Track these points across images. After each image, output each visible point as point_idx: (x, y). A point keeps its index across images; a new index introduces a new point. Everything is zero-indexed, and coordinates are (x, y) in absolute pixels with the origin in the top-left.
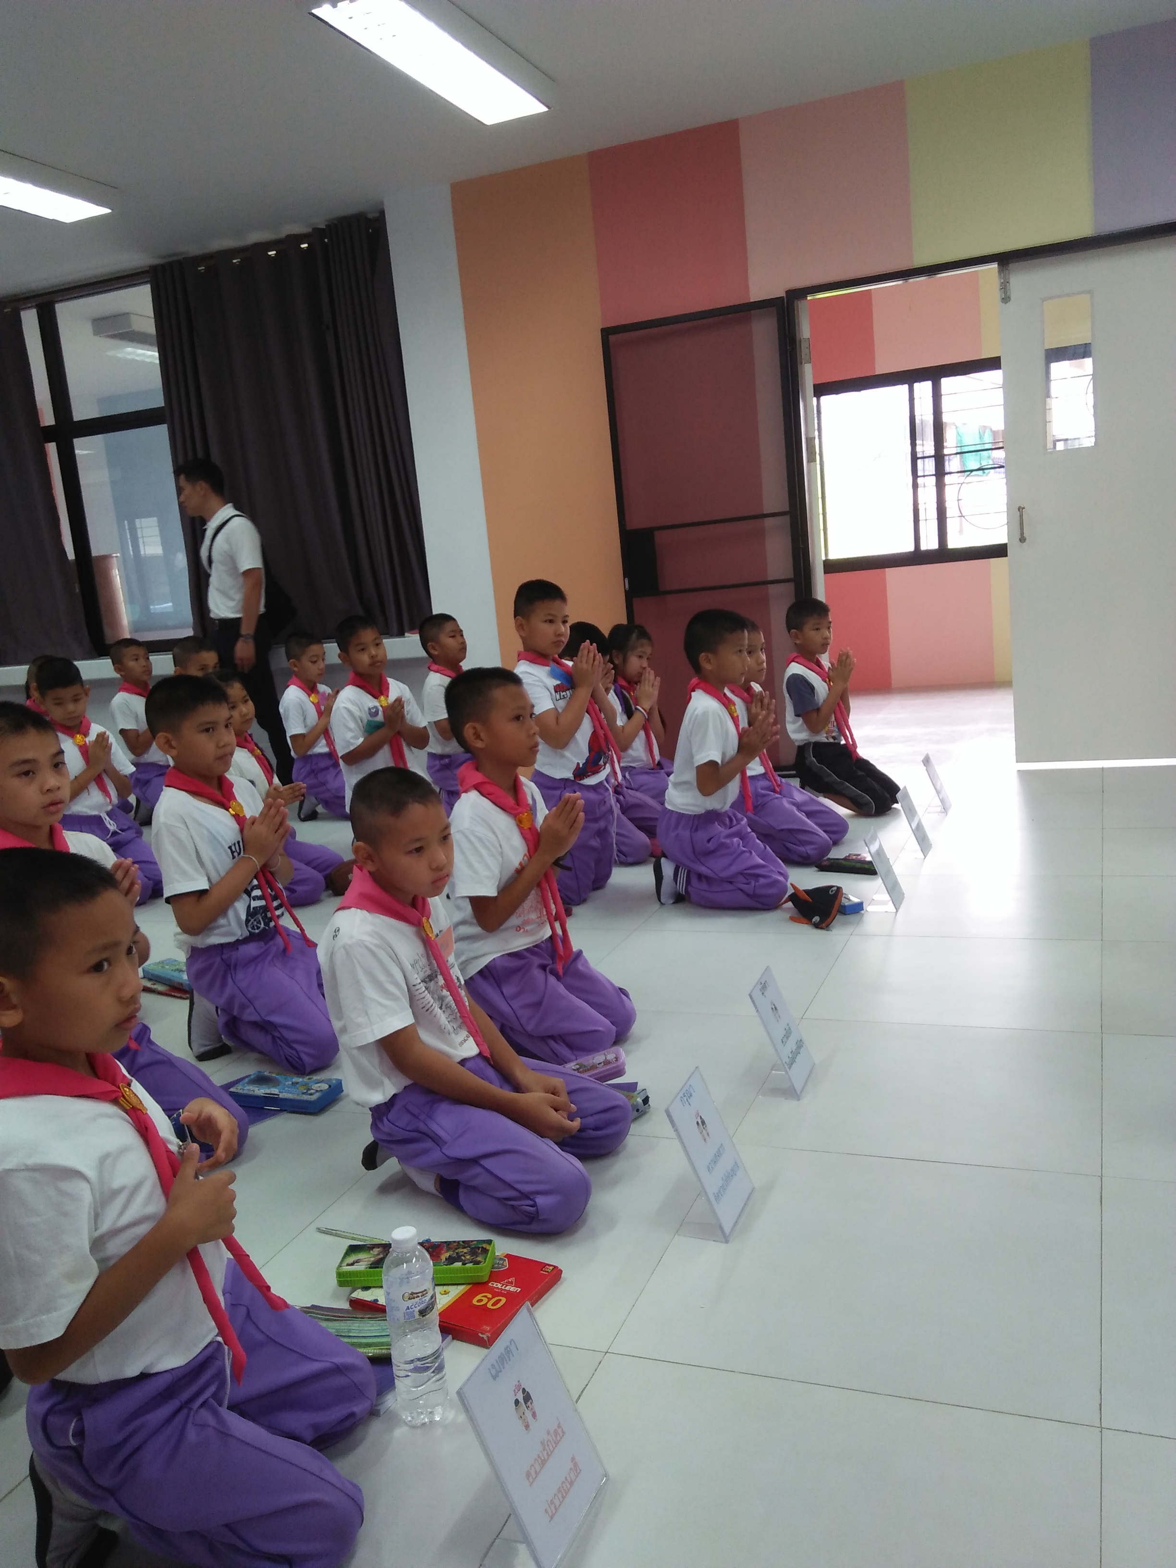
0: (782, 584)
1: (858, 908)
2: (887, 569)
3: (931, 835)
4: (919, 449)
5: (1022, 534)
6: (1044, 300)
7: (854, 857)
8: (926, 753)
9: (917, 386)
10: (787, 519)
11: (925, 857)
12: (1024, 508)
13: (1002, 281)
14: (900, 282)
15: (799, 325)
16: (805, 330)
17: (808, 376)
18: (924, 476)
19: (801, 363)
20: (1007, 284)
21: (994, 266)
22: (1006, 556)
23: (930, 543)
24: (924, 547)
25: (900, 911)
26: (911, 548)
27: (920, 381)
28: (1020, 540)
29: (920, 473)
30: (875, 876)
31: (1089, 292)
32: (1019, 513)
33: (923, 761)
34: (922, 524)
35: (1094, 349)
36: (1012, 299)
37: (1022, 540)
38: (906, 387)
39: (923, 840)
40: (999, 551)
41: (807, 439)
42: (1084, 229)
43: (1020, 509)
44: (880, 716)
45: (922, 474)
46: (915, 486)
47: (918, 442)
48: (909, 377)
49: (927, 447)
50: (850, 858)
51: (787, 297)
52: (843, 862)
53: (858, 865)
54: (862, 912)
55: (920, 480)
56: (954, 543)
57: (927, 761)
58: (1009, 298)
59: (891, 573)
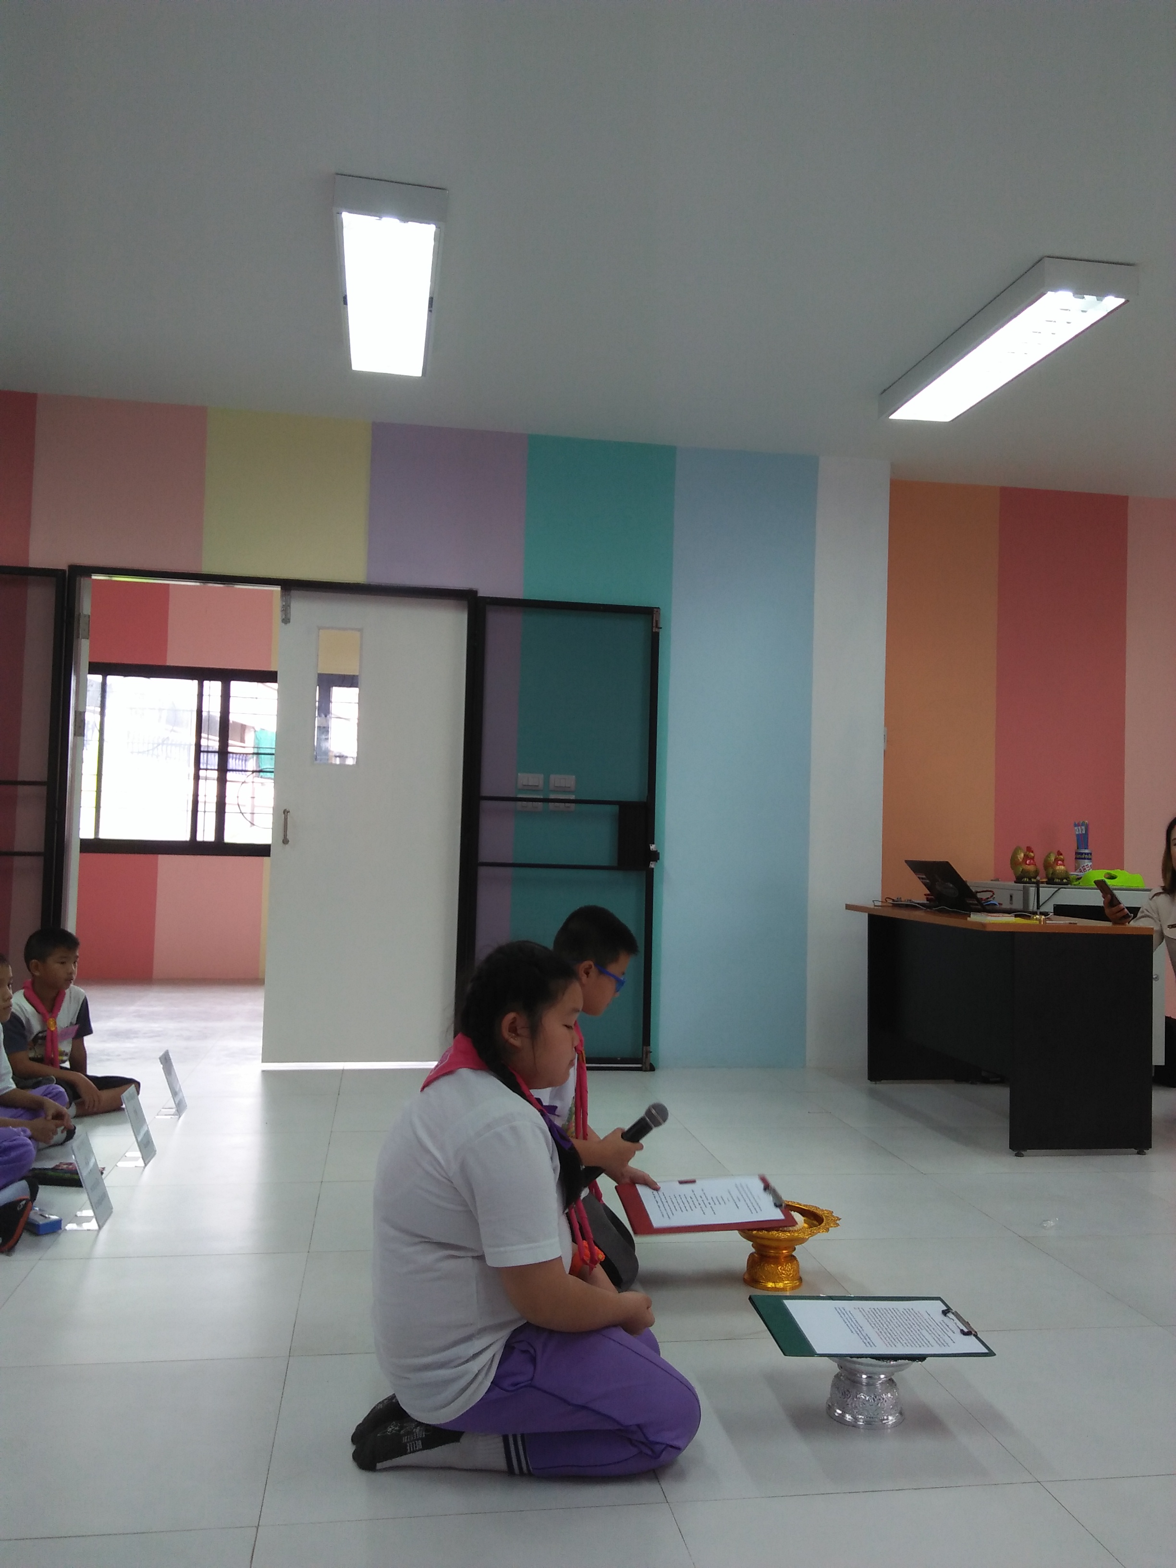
0: (29, 858)
1: (55, 1227)
2: (160, 856)
3: (157, 1140)
4: (203, 742)
5: (285, 835)
6: (319, 628)
7: (65, 1166)
8: (167, 1049)
9: (206, 683)
10: (43, 790)
11: (146, 1165)
12: (289, 812)
13: (284, 604)
14: (198, 584)
15: (79, 602)
16: (86, 606)
17: (85, 651)
18: (207, 769)
19: (78, 637)
20: (288, 608)
21: (278, 589)
22: (269, 855)
23: (207, 834)
24: (199, 838)
25: (106, 1227)
26: (186, 837)
27: (210, 679)
28: (284, 842)
29: (202, 766)
30: (81, 1189)
31: (360, 630)
32: (283, 815)
33: (160, 1058)
34: (200, 815)
35: (362, 681)
36: (291, 621)
37: (285, 841)
38: (196, 682)
39: (147, 1148)
40: (262, 851)
41: (76, 712)
42: (356, 574)
43: (286, 812)
44: (132, 1008)
45: (205, 767)
46: (197, 778)
47: (203, 735)
48: (201, 674)
49: (211, 741)
50: (60, 1168)
51: (69, 571)
52: (51, 1173)
53: (67, 1175)
54: (60, 1231)
55: (202, 773)
56: (230, 837)
57: (166, 1060)
58: (289, 619)
59: (164, 861)
